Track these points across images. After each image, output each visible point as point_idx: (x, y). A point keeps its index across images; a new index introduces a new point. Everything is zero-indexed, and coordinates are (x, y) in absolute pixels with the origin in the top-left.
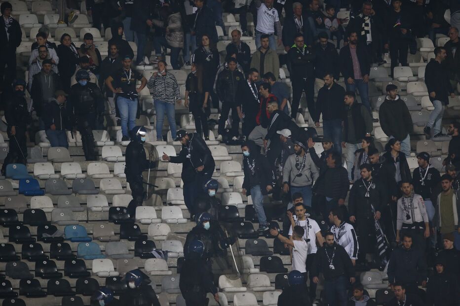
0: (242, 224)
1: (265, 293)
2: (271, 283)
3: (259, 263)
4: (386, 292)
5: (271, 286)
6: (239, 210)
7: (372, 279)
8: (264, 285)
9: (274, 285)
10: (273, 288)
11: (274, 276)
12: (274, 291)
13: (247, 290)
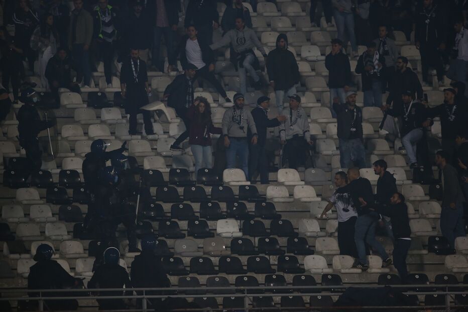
0: (56, 190)
1: (77, 260)
2: (84, 250)
3: (72, 230)
4: (201, 260)
5: (85, 253)
6: (53, 175)
7: (187, 247)
8: (78, 252)
9: (87, 252)
10: (86, 255)
11: (87, 243)
12: (87, 258)
13: (60, 257)
